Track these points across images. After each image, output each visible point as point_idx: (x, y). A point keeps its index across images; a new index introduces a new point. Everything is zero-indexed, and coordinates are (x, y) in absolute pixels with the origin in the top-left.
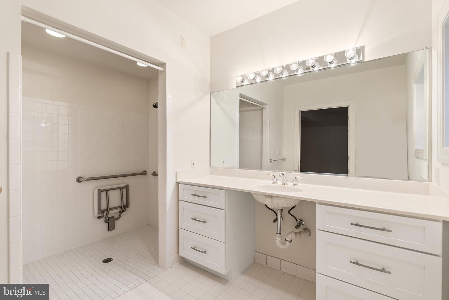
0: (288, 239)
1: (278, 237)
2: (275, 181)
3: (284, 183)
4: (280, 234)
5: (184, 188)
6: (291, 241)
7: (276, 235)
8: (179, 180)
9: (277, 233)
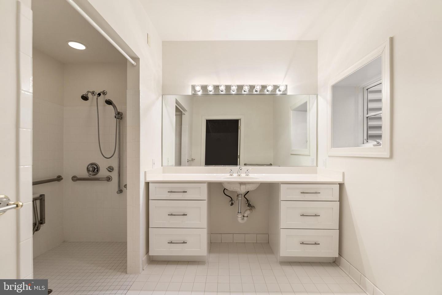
0: (246, 215)
1: (240, 215)
2: (232, 174)
3: (239, 174)
4: (241, 212)
5: (156, 187)
6: (247, 216)
7: (238, 214)
8: (148, 180)
9: (238, 212)
